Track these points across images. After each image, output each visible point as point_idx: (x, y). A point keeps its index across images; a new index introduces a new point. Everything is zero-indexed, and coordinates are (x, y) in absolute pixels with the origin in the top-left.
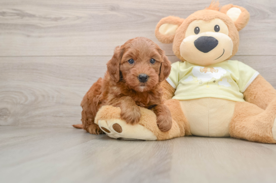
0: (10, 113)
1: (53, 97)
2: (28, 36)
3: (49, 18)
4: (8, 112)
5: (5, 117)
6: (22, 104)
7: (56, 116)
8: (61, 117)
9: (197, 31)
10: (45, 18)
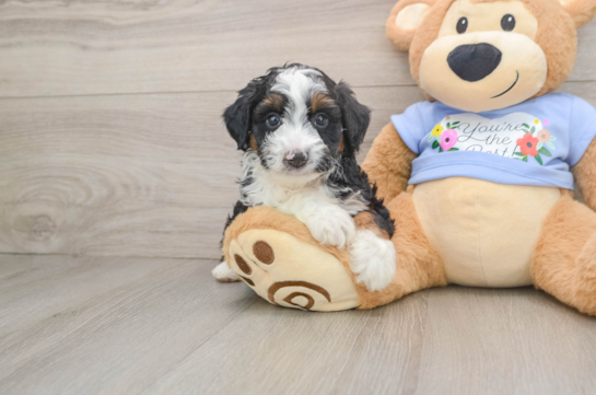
0: (55, 226)
1: (148, 189)
4: (50, 224)
5: (43, 233)
6: (80, 205)
7: (157, 232)
8: (167, 233)
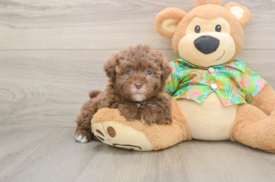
2: (13, 27)
3: (35, 7)
9: (197, 30)
10: (31, 7)
